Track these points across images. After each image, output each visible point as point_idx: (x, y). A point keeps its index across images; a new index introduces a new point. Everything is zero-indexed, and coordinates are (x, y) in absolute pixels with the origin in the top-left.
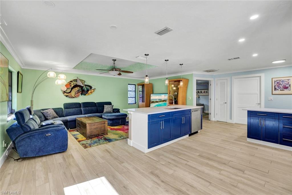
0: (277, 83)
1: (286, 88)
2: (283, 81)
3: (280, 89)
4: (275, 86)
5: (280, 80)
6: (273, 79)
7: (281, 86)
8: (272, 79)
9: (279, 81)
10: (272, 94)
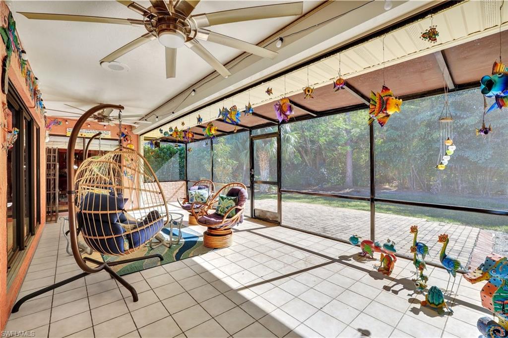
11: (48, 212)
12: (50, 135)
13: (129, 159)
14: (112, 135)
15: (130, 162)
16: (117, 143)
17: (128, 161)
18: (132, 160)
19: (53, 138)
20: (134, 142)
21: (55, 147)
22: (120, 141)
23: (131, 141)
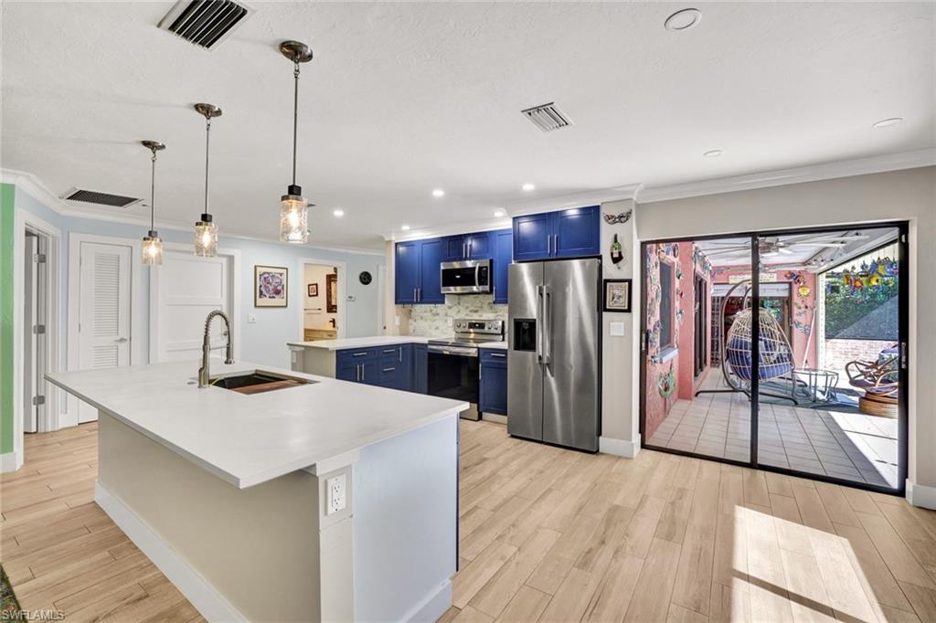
0: (265, 278)
1: (278, 292)
2: (273, 276)
3: (268, 296)
4: (261, 286)
5: (268, 273)
6: (258, 268)
7: (271, 288)
8: (255, 267)
9: (267, 275)
10: (256, 306)
11: (712, 359)
12: (715, 284)
13: (803, 306)
14: (778, 278)
15: (804, 309)
16: (787, 286)
17: (800, 308)
18: (806, 307)
19: (718, 287)
20: (810, 283)
21: (718, 295)
22: (790, 284)
23: (804, 283)
